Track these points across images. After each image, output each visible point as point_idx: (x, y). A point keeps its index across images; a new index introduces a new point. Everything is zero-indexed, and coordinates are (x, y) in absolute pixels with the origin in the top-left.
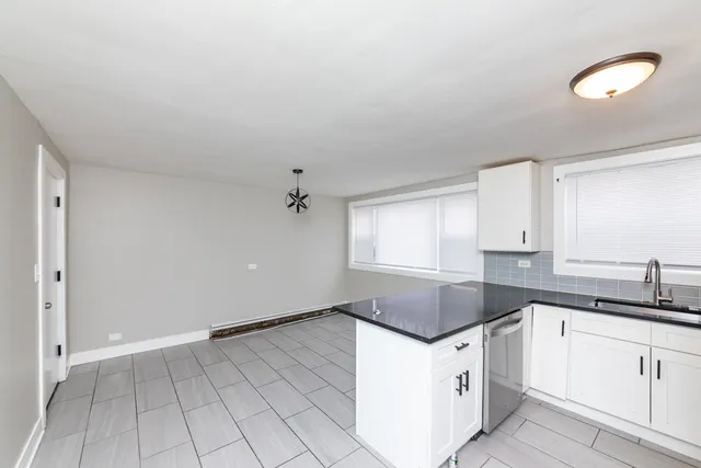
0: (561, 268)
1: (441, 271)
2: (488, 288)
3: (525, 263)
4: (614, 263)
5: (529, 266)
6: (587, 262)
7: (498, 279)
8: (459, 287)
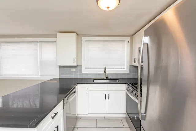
0: (84, 71)
1: (40, 75)
2: (61, 80)
3: (73, 70)
4: (96, 68)
5: (75, 71)
6: (90, 68)
7: (64, 77)
8: (51, 81)
